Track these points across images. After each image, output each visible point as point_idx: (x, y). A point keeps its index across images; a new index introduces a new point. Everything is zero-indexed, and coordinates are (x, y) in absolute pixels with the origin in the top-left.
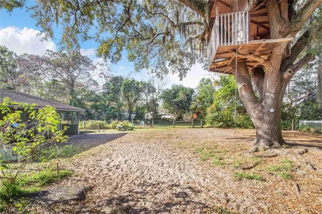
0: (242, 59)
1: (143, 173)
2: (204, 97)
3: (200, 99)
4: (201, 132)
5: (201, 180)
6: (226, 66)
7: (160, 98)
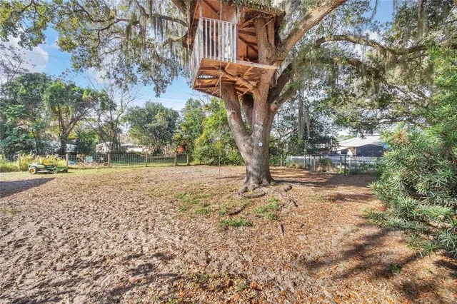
0: (229, 81)
1: (76, 246)
2: (192, 124)
3: (187, 126)
4: (186, 171)
5: (177, 239)
6: (214, 86)
7: (125, 119)
